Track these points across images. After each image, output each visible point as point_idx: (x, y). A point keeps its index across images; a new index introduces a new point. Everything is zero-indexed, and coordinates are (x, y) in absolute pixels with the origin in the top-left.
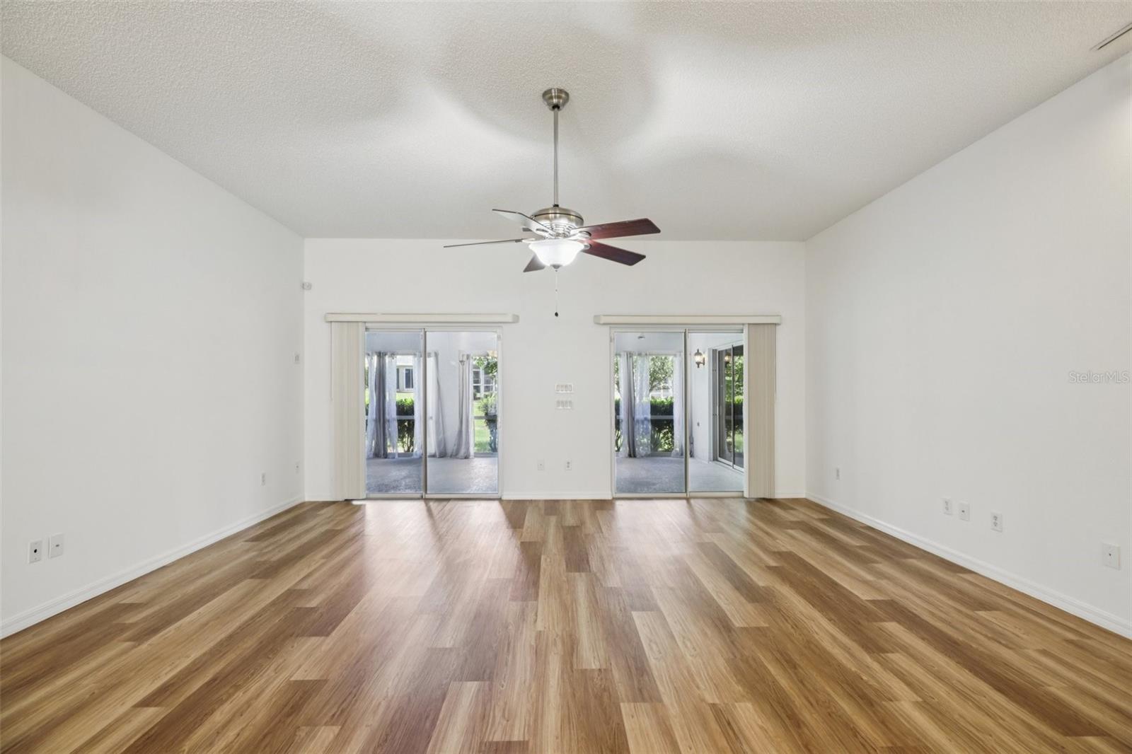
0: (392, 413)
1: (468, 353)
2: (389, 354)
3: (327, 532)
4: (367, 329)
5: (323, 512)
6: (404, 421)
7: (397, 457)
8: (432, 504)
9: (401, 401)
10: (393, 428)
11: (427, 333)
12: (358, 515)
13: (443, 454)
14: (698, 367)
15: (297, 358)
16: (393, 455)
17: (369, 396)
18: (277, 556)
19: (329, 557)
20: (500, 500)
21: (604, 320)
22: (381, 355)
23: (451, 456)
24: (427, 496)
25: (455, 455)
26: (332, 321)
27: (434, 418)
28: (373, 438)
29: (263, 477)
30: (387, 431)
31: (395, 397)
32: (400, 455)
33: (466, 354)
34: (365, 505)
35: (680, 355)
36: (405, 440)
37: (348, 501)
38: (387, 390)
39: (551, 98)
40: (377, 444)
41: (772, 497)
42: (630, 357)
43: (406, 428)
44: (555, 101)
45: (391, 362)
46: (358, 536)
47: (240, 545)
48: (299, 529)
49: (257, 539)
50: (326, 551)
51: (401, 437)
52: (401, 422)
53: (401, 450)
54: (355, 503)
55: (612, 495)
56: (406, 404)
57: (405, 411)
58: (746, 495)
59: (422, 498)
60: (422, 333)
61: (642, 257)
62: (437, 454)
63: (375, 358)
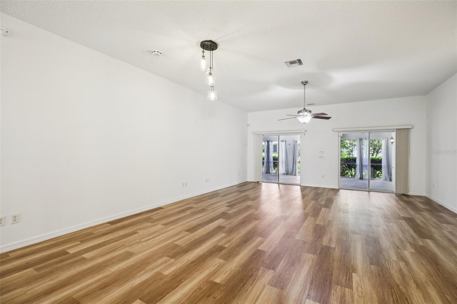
0: (271, 160)
1: (296, 140)
2: (271, 141)
3: (253, 187)
4: (263, 136)
5: (252, 183)
6: (276, 162)
7: (273, 173)
8: (280, 185)
9: (274, 156)
10: (272, 165)
11: (280, 136)
12: (260, 185)
13: (287, 173)
14: (392, 144)
15: (246, 144)
16: (272, 173)
17: (264, 155)
18: (243, 190)
19: (254, 191)
20: (300, 185)
21: (336, 130)
22: (268, 142)
23: (290, 175)
24: (279, 183)
25: (291, 174)
26: (255, 134)
27: (285, 162)
28: (266, 168)
29: (239, 173)
30: (270, 165)
31: (272, 155)
32: (274, 173)
33: (295, 140)
34: (262, 183)
35: (386, 139)
36: (276, 169)
37: (258, 182)
38: (270, 153)
39: (303, 83)
40: (267, 169)
41: (407, 194)
42: (361, 140)
43: (276, 165)
44: (304, 84)
45: (271, 144)
46: (260, 189)
47: (235, 187)
48: (247, 186)
49: (238, 187)
50: (253, 190)
51: (275, 168)
52: (274, 163)
53: (274, 172)
54: (260, 183)
55: (339, 187)
56: (276, 157)
57: (276, 159)
58: (395, 192)
59: (277, 183)
60: (278, 136)
61: (331, 118)
62: (286, 173)
63: (266, 142)
